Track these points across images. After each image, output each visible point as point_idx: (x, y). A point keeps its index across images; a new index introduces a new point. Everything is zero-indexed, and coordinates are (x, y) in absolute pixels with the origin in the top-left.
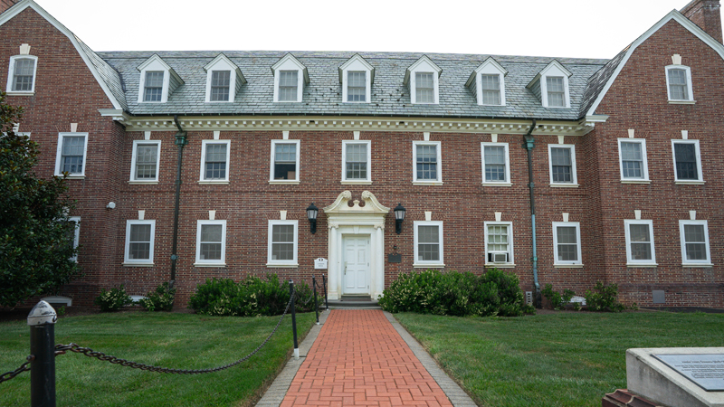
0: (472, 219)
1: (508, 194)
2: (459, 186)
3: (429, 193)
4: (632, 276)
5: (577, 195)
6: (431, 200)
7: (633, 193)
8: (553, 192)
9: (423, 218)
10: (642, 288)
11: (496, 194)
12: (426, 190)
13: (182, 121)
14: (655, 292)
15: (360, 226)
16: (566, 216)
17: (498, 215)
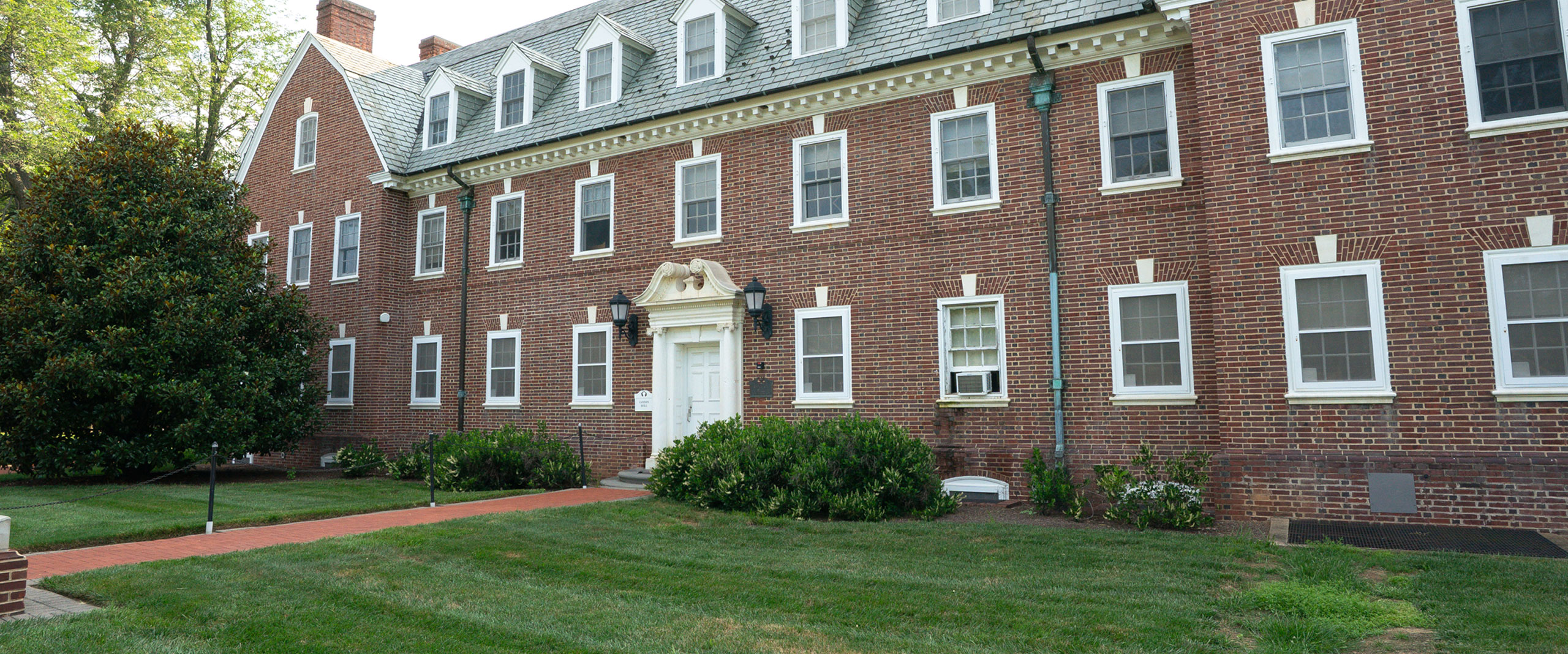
0: (912, 297)
1: (993, 228)
2: (884, 223)
3: (824, 247)
4: (1305, 429)
5: (1181, 207)
6: (828, 262)
7: (1310, 187)
8: (1108, 207)
9: (812, 302)
10: (1334, 465)
11: (964, 230)
12: (817, 241)
13: (462, 172)
14: (1376, 480)
15: (701, 327)
16: (1145, 267)
17: (969, 281)
